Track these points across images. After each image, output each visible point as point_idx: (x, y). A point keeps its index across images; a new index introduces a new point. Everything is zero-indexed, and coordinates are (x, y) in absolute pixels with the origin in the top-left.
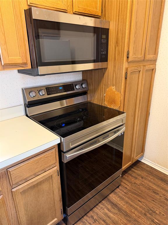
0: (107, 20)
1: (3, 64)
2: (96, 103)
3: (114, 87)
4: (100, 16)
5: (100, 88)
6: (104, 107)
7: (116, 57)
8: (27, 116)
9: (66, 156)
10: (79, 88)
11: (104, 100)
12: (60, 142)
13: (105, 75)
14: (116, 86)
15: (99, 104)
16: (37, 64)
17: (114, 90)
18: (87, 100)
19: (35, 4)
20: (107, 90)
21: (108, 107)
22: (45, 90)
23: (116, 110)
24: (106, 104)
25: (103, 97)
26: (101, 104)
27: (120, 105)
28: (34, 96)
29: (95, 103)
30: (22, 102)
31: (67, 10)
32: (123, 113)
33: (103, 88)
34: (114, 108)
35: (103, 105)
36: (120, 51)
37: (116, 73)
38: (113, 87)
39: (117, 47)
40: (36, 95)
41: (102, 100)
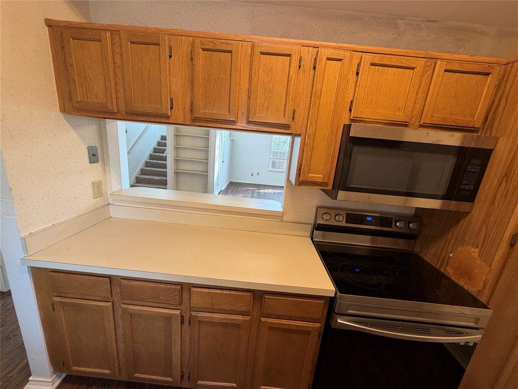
0: (493, 135)
1: (300, 180)
2: (429, 261)
3: (477, 250)
4: (479, 128)
5: (444, 239)
6: (444, 275)
7: (496, 200)
8: (312, 239)
9: (337, 320)
10: (402, 228)
11: (448, 262)
12: (333, 296)
13: (461, 223)
14: (481, 250)
15: (434, 265)
16: (339, 185)
17: (476, 255)
18: (412, 250)
19: (360, 118)
20: (460, 249)
21: (453, 278)
22: (345, 216)
23: (468, 292)
24: (449, 271)
25: (447, 258)
26: (437, 267)
27: (482, 289)
28: (327, 220)
29: (426, 260)
30: (312, 221)
31: (408, 122)
32: (486, 307)
33: (450, 242)
34: (465, 287)
35: (442, 270)
36: (509, 192)
37: (487, 228)
38: (473, 249)
39: (504, 184)
40: (330, 219)
41: (443, 261)
